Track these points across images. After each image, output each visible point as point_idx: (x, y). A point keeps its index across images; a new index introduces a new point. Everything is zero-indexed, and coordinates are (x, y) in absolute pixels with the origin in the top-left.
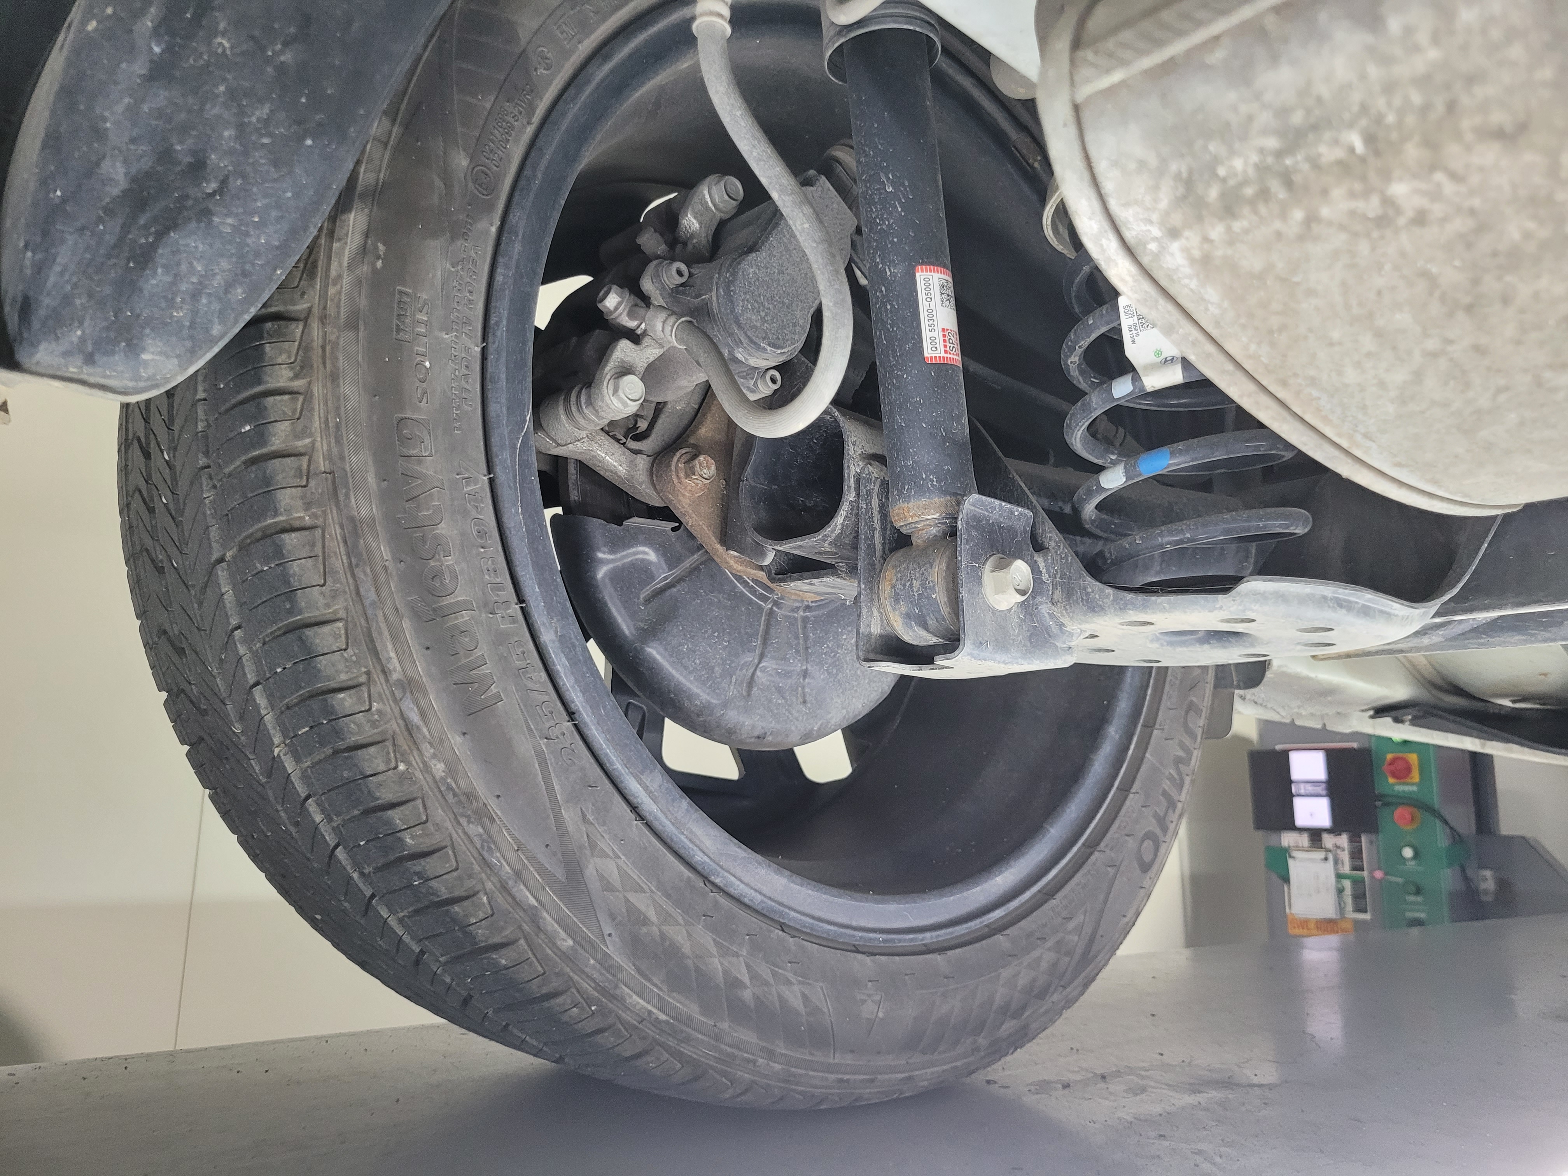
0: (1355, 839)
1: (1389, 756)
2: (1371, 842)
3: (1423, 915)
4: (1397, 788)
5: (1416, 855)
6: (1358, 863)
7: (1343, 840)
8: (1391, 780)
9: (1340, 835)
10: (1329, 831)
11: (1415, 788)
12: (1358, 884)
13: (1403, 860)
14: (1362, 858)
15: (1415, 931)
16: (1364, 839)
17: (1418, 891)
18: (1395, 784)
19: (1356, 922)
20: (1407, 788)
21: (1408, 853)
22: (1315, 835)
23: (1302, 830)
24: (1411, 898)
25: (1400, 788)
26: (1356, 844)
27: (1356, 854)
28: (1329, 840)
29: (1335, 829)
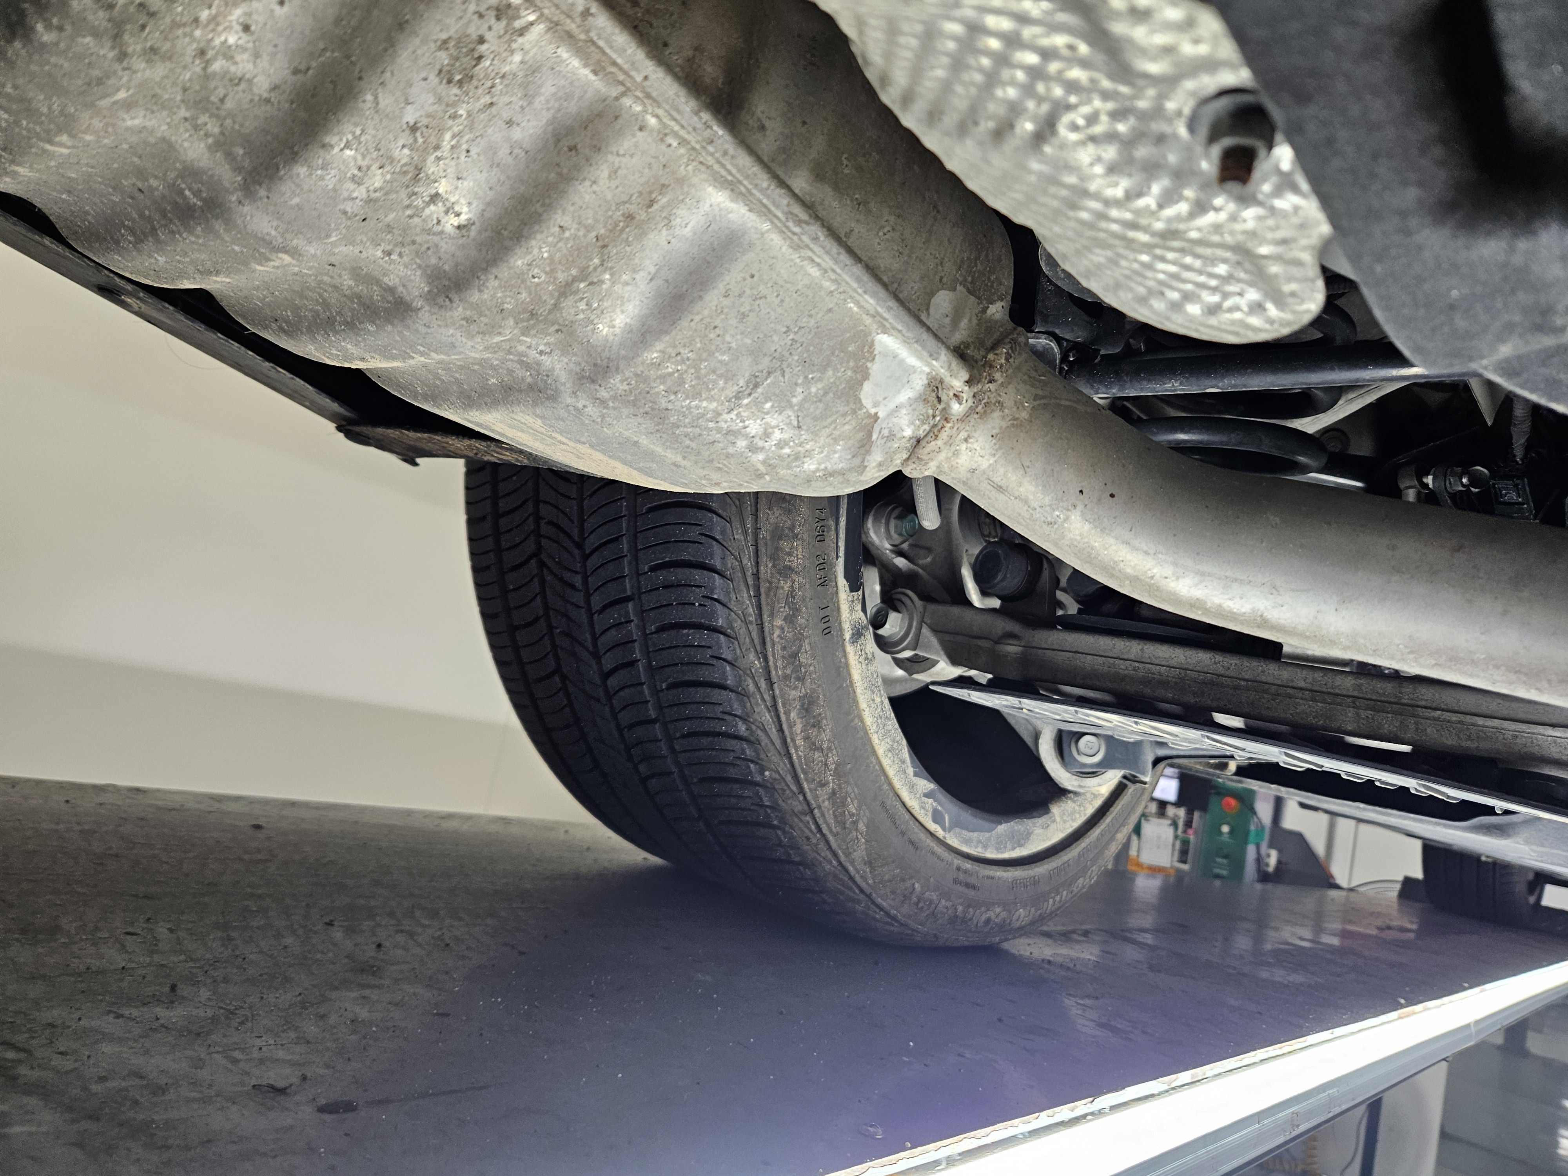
2: (1201, 817)
3: (1224, 873)
7: (1182, 812)
10: (1172, 804)
12: (1185, 843)
13: (1221, 833)
15: (1218, 883)
17: (1226, 857)
19: (1178, 871)
21: (1225, 829)
22: (1163, 805)
24: (1219, 860)
27: (1188, 824)
28: (1171, 811)
29: (1178, 804)
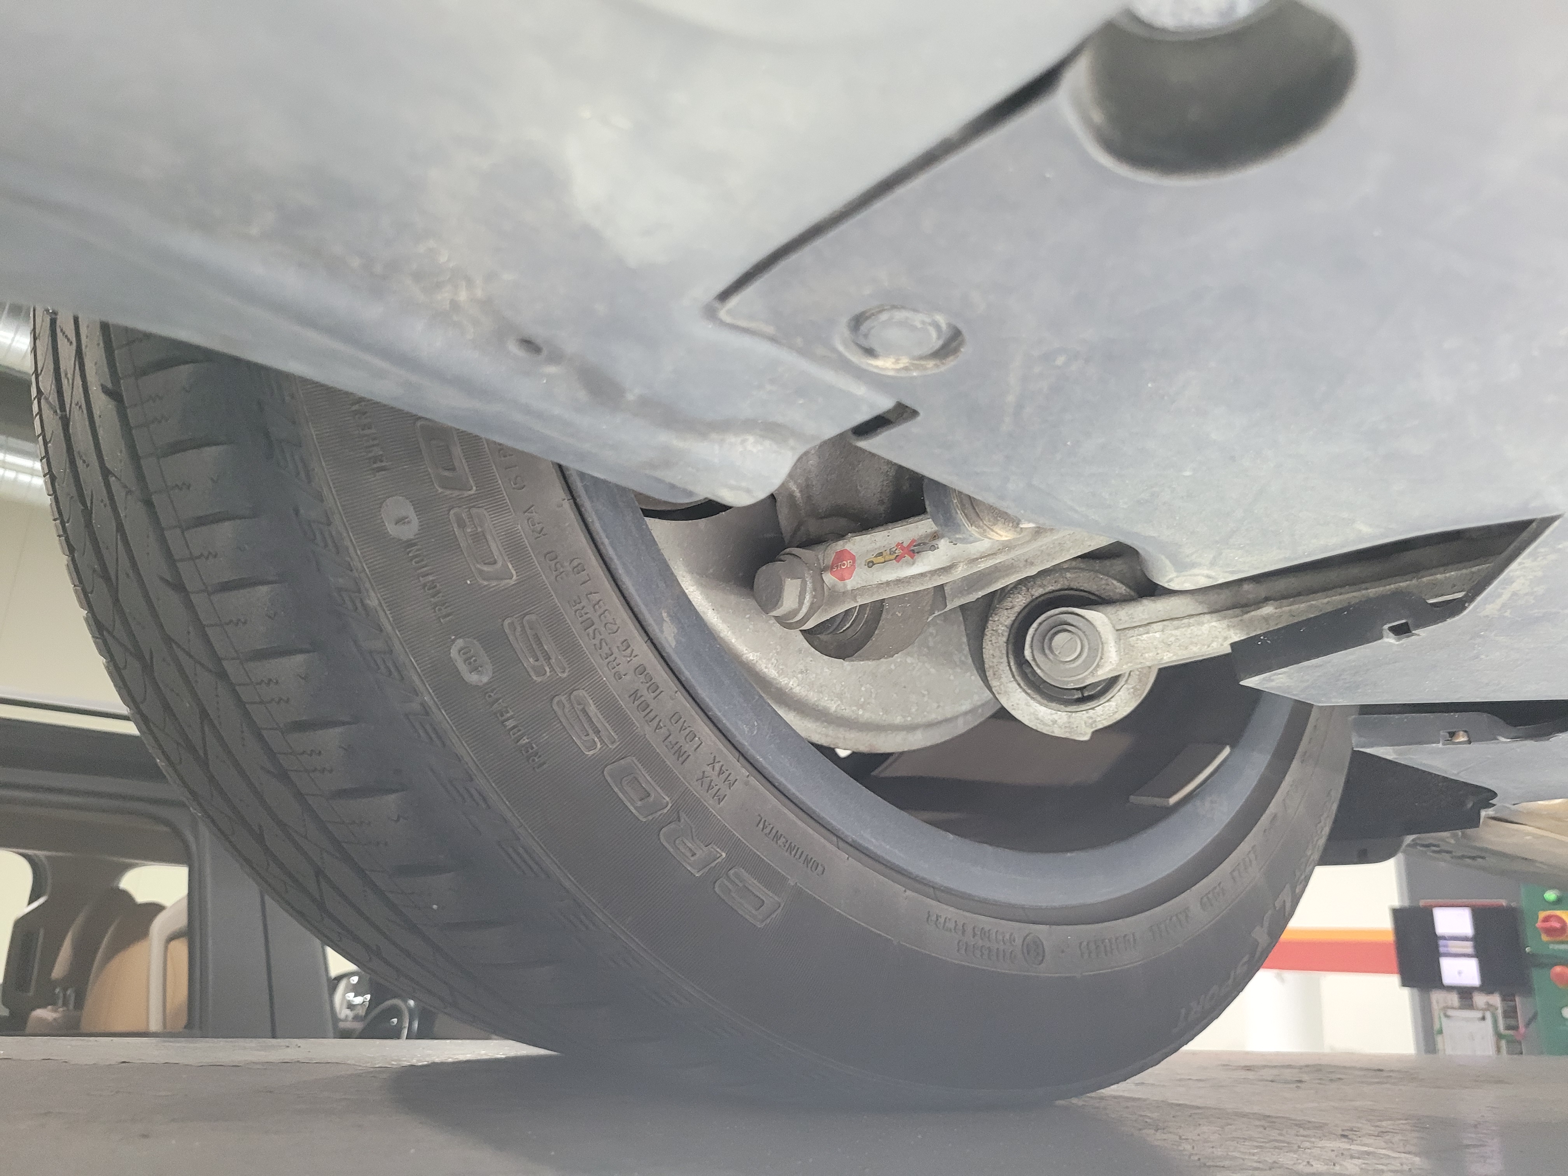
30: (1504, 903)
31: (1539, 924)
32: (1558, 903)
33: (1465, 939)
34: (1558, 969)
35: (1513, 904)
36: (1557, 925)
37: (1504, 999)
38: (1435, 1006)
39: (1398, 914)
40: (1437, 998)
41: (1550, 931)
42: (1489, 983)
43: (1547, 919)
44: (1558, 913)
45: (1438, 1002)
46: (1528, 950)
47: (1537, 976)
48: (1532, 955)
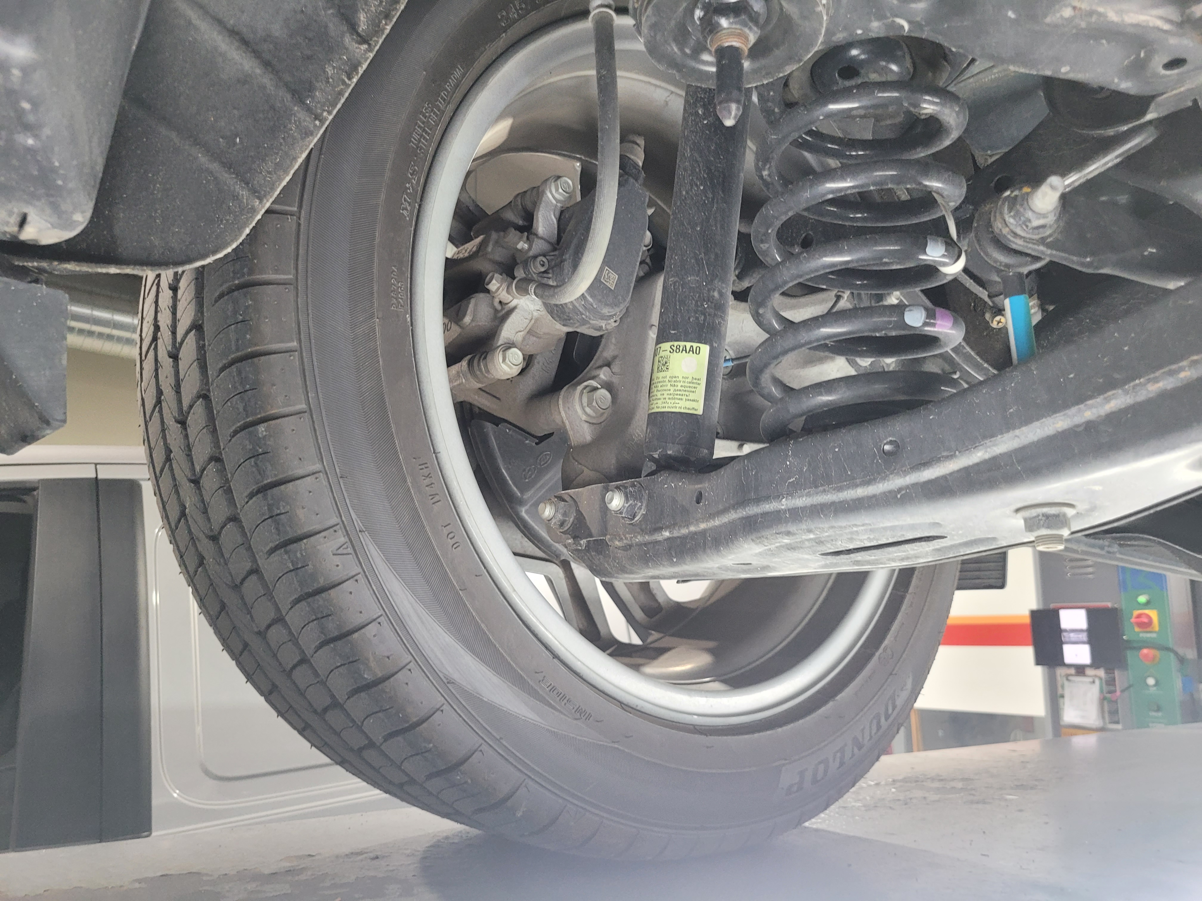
0: (1109, 671)
1: (1136, 613)
4: (1141, 635)
5: (1157, 684)
6: (1112, 688)
8: (1137, 629)
9: (1097, 668)
11: (1154, 635)
14: (1115, 685)
16: (1116, 672)
18: (1139, 633)
20: (1148, 635)
23: (1070, 666)
25: (1143, 635)
26: (1111, 675)
30: (1110, 605)
31: (1133, 620)
32: (1148, 604)
33: (1081, 631)
34: (1145, 651)
35: (1116, 606)
36: (1145, 620)
37: (1106, 673)
38: (1059, 678)
39: (1033, 613)
40: (1061, 672)
41: (1142, 625)
42: (1096, 662)
43: (1139, 616)
44: (1147, 611)
45: (1060, 675)
46: (1124, 637)
47: (1130, 655)
48: (1128, 641)
